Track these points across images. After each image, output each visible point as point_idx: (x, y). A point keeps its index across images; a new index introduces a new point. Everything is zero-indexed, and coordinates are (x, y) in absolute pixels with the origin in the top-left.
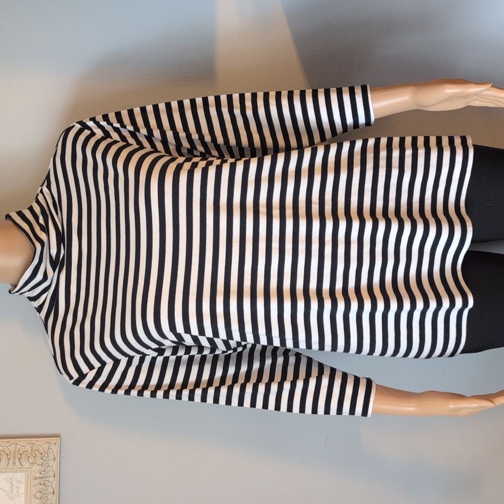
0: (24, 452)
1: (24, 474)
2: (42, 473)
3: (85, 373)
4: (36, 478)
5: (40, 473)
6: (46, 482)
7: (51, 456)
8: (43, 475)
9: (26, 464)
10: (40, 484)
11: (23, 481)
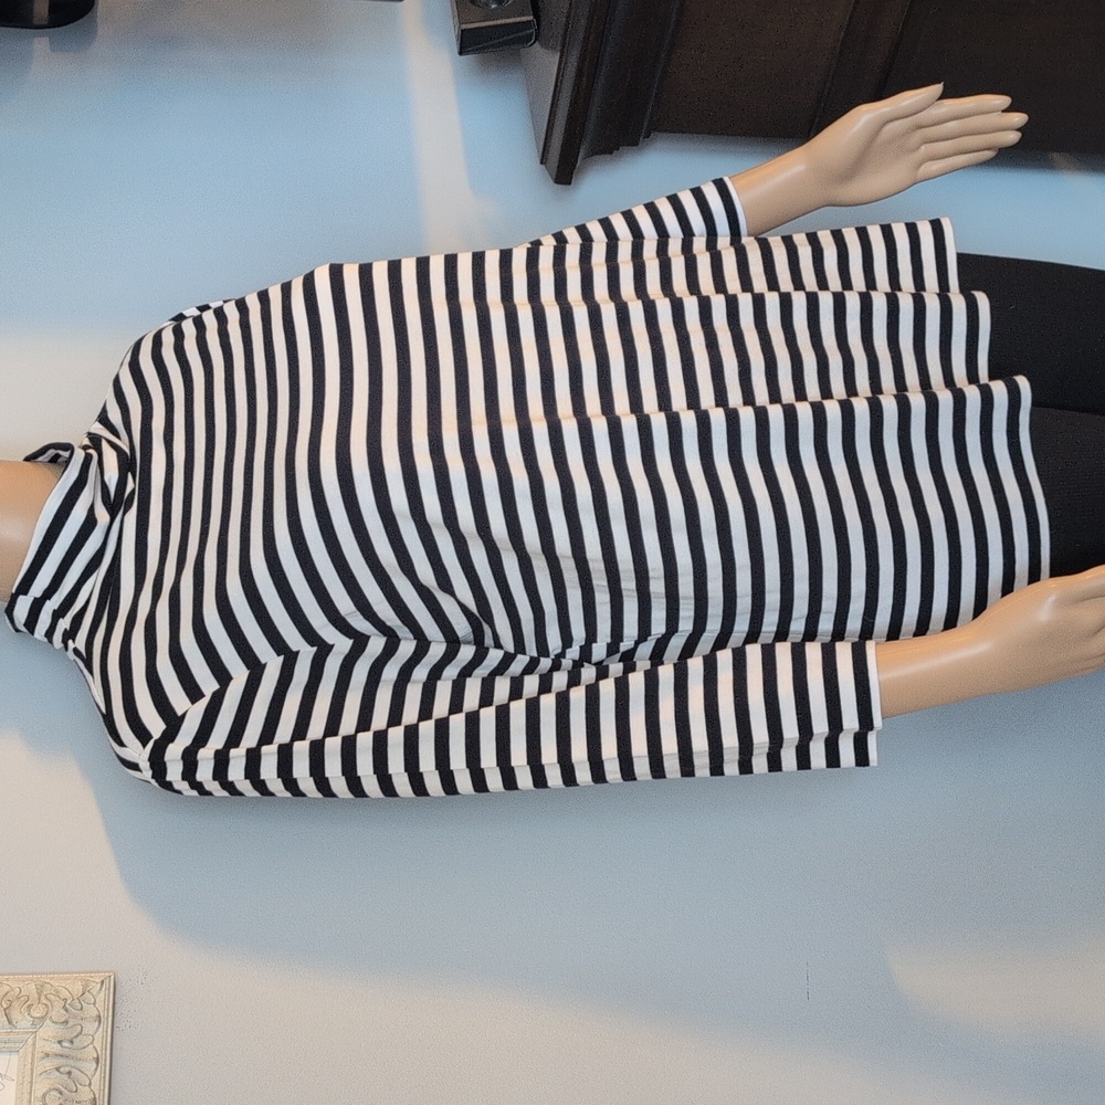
0: (18, 998)
1: (15, 1057)
2: (65, 1044)
3: (179, 713)
4: (47, 1055)
5: (60, 1042)
6: (73, 1070)
7: (91, 1011)
8: (66, 1051)
9: (23, 1021)
10: (58, 1069)
11: (13, 1073)
